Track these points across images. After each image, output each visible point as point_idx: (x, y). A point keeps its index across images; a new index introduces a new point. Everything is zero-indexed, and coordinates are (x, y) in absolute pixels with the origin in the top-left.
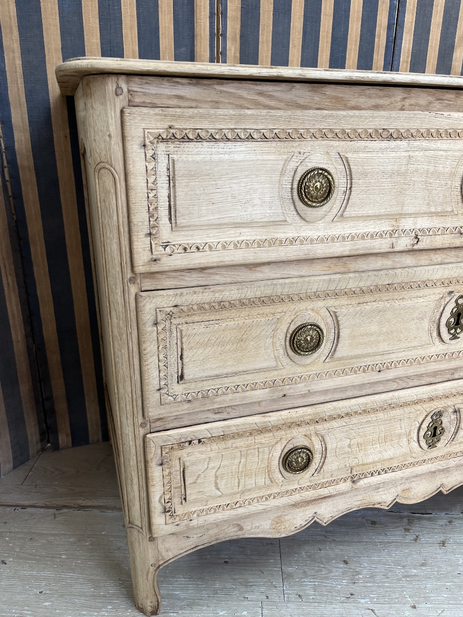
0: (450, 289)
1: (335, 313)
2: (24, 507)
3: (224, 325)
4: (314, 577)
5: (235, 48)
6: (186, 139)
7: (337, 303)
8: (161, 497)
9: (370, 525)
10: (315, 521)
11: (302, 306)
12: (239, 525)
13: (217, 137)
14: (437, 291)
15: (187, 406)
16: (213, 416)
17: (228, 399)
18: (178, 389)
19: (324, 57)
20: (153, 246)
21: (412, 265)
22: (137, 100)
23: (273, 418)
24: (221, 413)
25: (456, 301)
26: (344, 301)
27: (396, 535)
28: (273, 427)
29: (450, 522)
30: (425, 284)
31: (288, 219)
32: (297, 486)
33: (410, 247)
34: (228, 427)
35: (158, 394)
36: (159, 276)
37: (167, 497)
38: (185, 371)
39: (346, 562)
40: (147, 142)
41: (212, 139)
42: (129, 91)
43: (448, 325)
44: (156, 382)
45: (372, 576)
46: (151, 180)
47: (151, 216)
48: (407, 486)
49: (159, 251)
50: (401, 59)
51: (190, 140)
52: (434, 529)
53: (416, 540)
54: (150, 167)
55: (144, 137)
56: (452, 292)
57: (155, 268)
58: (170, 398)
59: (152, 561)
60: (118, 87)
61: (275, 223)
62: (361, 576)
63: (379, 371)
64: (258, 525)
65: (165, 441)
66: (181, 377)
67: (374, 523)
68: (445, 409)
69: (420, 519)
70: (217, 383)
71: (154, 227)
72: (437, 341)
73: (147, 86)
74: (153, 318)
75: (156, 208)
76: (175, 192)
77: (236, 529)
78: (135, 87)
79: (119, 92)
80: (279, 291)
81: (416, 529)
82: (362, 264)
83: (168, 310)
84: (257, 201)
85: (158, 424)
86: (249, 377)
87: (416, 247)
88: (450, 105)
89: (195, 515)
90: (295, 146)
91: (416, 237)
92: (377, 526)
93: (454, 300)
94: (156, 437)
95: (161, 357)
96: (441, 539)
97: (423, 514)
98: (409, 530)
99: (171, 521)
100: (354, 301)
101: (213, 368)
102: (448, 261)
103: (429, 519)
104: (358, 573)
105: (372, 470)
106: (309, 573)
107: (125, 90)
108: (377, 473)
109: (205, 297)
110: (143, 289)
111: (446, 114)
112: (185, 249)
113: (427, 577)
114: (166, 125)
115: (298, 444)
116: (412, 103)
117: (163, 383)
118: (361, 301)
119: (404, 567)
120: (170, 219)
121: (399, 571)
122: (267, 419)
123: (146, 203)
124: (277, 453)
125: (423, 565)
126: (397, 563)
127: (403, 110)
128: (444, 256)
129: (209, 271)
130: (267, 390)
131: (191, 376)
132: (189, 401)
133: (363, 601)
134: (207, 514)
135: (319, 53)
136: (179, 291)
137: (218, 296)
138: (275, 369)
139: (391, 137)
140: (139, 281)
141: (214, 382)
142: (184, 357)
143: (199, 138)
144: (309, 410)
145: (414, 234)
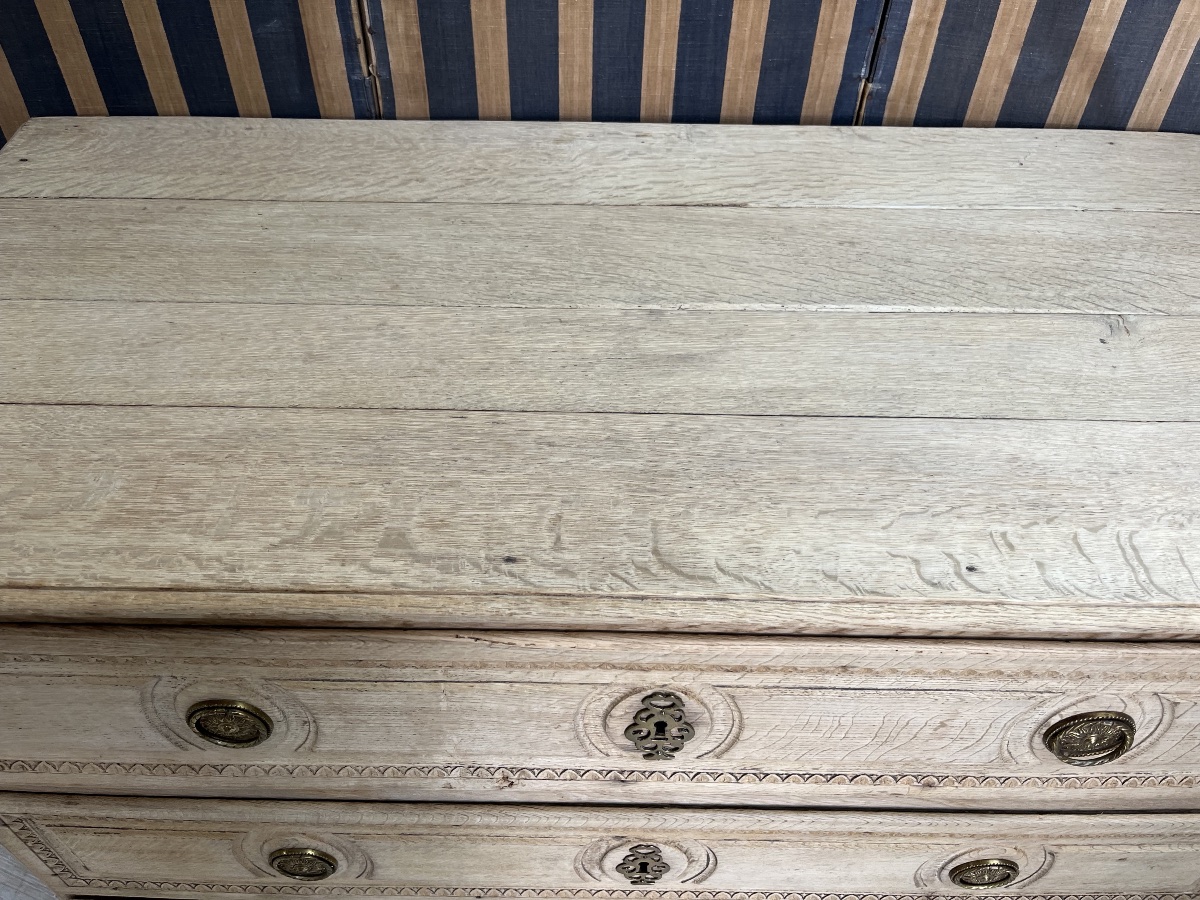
0: (618, 833)
5: (406, 16)
14: (586, 834)
19: (663, 24)
25: (633, 849)
33: (496, 789)
43: (620, 868)
50: (912, 15)
56: (623, 837)
63: (480, 897)
72: (603, 878)
87: (509, 790)
90: (163, 671)
91: (505, 780)
93: (625, 848)
118: (407, 832)
135: (648, 16)
137: (101, 814)
145: (498, 775)
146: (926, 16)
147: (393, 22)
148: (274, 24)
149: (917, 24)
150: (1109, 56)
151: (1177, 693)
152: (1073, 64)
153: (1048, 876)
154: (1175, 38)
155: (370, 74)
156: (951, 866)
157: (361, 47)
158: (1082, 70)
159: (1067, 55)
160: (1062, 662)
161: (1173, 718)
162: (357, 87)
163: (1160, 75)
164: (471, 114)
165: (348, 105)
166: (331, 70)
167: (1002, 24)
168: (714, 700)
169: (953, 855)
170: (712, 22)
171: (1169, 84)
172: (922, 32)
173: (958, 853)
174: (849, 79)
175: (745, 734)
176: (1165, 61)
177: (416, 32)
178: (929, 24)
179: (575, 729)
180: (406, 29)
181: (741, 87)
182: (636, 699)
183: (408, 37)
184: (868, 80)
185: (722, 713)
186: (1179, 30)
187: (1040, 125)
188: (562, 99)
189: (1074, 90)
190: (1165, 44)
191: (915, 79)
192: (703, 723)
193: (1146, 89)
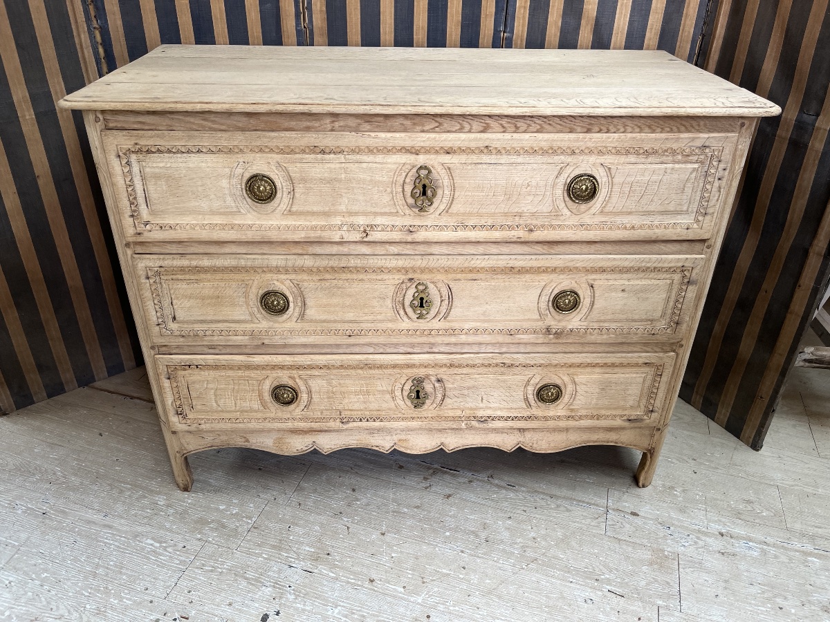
0: (410, 276)
1: (298, 285)
2: (132, 398)
3: (202, 284)
4: (321, 494)
6: (149, 152)
7: (299, 277)
8: (172, 403)
9: (397, 468)
10: (315, 449)
11: (269, 276)
12: (245, 438)
13: (174, 150)
14: (397, 277)
15: (182, 339)
16: (207, 350)
17: (216, 340)
18: (173, 326)
19: (421, 6)
20: (136, 224)
21: (368, 253)
22: (111, 125)
23: (258, 359)
24: (213, 348)
25: (416, 287)
26: (305, 277)
27: (413, 480)
28: (258, 366)
29: (471, 481)
30: (381, 270)
31: (242, 211)
32: (289, 416)
33: (361, 239)
34: (219, 360)
35: (157, 328)
36: (147, 244)
37: (178, 403)
38: (176, 314)
39: (354, 490)
40: (121, 154)
41: (169, 151)
42: (104, 119)
43: (412, 305)
44: (155, 319)
45: (368, 505)
46: (128, 180)
47: (132, 203)
48: (403, 437)
49: (141, 228)
50: (518, 4)
51: (153, 153)
52: (451, 483)
53: (426, 488)
54: (126, 170)
55: (118, 151)
56: (412, 279)
57: (140, 239)
58: (168, 331)
59: (177, 449)
60: (96, 117)
61: (232, 213)
62: (358, 503)
63: (350, 336)
64: (262, 441)
65: (168, 362)
66: (174, 318)
67: (401, 467)
68: (427, 377)
69: (446, 472)
70: (205, 326)
71: (135, 211)
72: (405, 318)
73: (116, 116)
74: (145, 273)
75: (135, 198)
76: (147, 189)
77: (243, 440)
78: (108, 117)
79: (98, 120)
80: (243, 263)
81: (434, 479)
82: (318, 249)
83: (156, 269)
84: (213, 196)
85: (164, 349)
86: (232, 325)
87: (365, 239)
88: (380, 126)
89: (203, 421)
90: (241, 158)
91: (365, 231)
92: (403, 470)
93: (414, 286)
94: (162, 358)
95: (156, 302)
96: (450, 493)
97: (450, 470)
98: (428, 479)
99: (184, 421)
100: (316, 278)
101: (197, 314)
102: (403, 252)
103: (453, 475)
104: (358, 500)
105: (361, 416)
106: (319, 490)
107: (101, 119)
108: (366, 420)
109: (184, 262)
110: (136, 252)
111: (373, 134)
112: (161, 227)
113: (413, 517)
114: (133, 142)
115: (283, 383)
116: (342, 124)
117: (160, 320)
118: (322, 278)
119: (399, 505)
120: (147, 205)
121: (392, 506)
122: (250, 359)
123: (126, 195)
124: (267, 386)
125: (417, 507)
126: (394, 500)
127: (332, 130)
128: (401, 248)
129: (185, 244)
130: (247, 337)
131: (182, 319)
132: (183, 336)
133: (346, 519)
134: (212, 423)
136: (162, 256)
137: (194, 263)
138: (252, 322)
139: (323, 152)
140: (132, 246)
141: (201, 325)
142: (174, 304)
143: (159, 151)
144: (287, 358)
145: (362, 229)
146: (523, 4)
147: (316, 5)
148: (269, 5)
149: (520, 7)
150: (597, 19)
151: (610, 163)
152: (583, 22)
153: (595, 306)
154: (621, 9)
155: (305, 27)
156: (551, 299)
157: (302, 15)
158: (587, 24)
159: (580, 19)
160: (562, 141)
161: (612, 178)
162: (299, 32)
163: (619, 25)
164: (345, 44)
165: (295, 39)
166: (289, 24)
167: (553, 6)
168: (443, 173)
169: (551, 290)
170: (440, 6)
171: (623, 29)
172: (522, 11)
173: (553, 288)
174: (496, 32)
175: (457, 194)
176: (619, 19)
177: (324, 9)
178: (525, 8)
179: (392, 193)
180: (321, 8)
181: (454, 33)
182: (415, 170)
183: (321, 11)
184: (504, 32)
185: (446, 181)
186: (622, 5)
187: (575, 47)
188: (382, 38)
189: (586, 33)
190: (617, 12)
191: (522, 31)
192: (440, 187)
193: (614, 32)
